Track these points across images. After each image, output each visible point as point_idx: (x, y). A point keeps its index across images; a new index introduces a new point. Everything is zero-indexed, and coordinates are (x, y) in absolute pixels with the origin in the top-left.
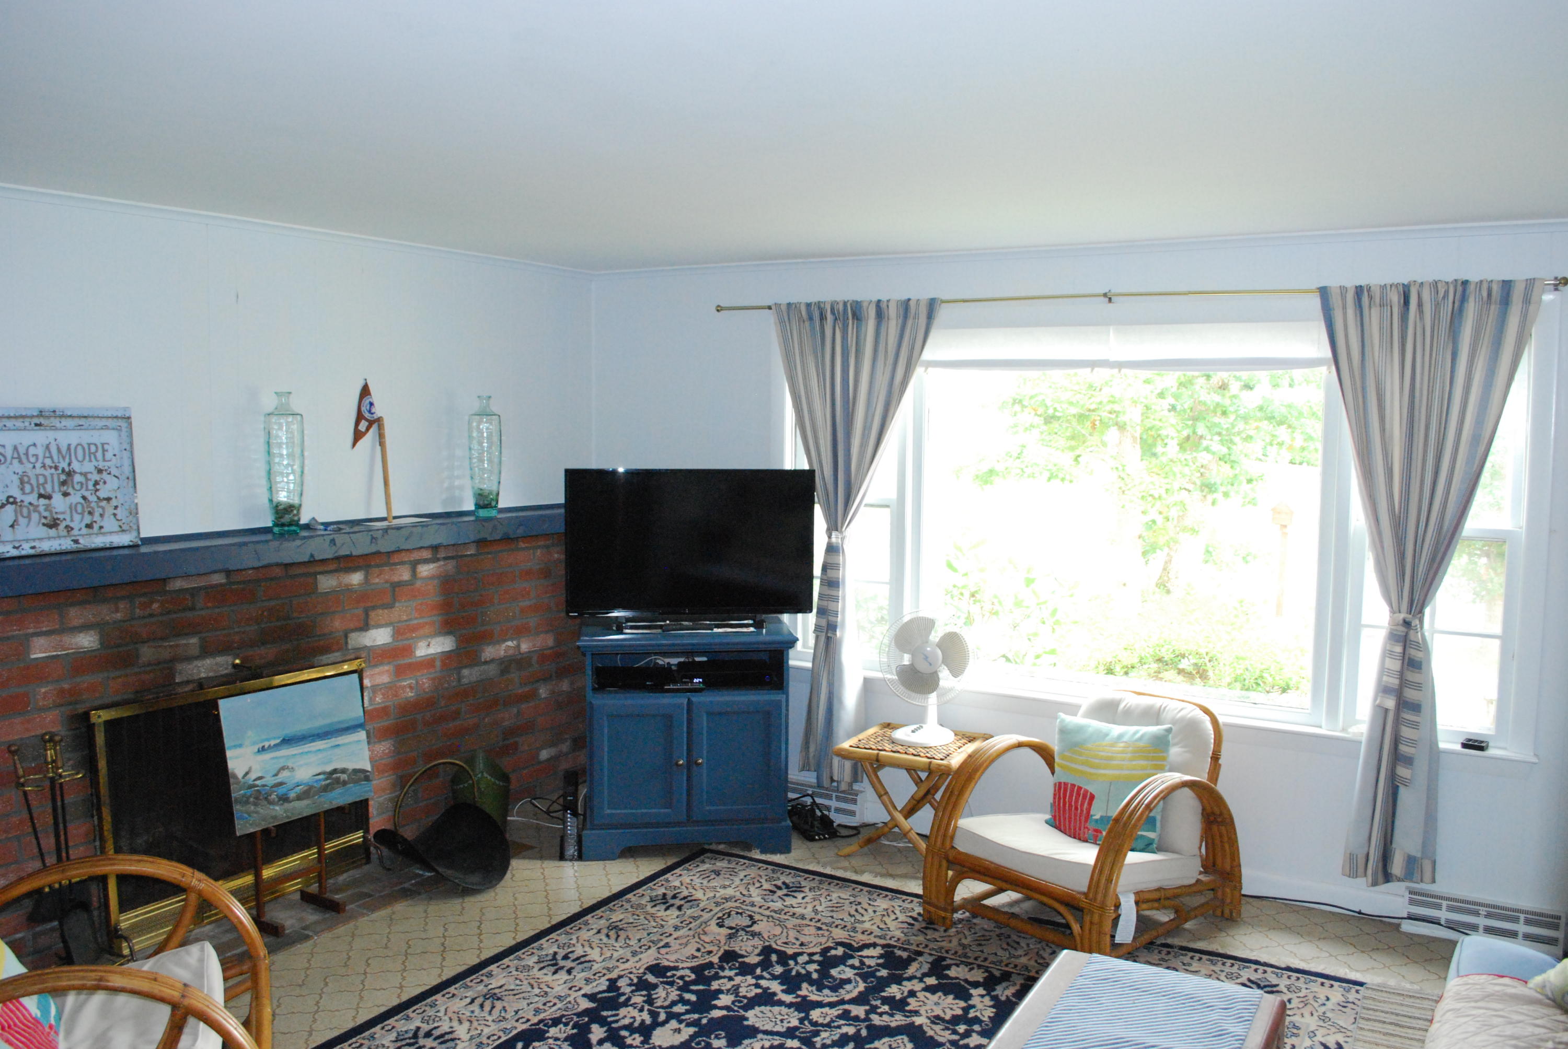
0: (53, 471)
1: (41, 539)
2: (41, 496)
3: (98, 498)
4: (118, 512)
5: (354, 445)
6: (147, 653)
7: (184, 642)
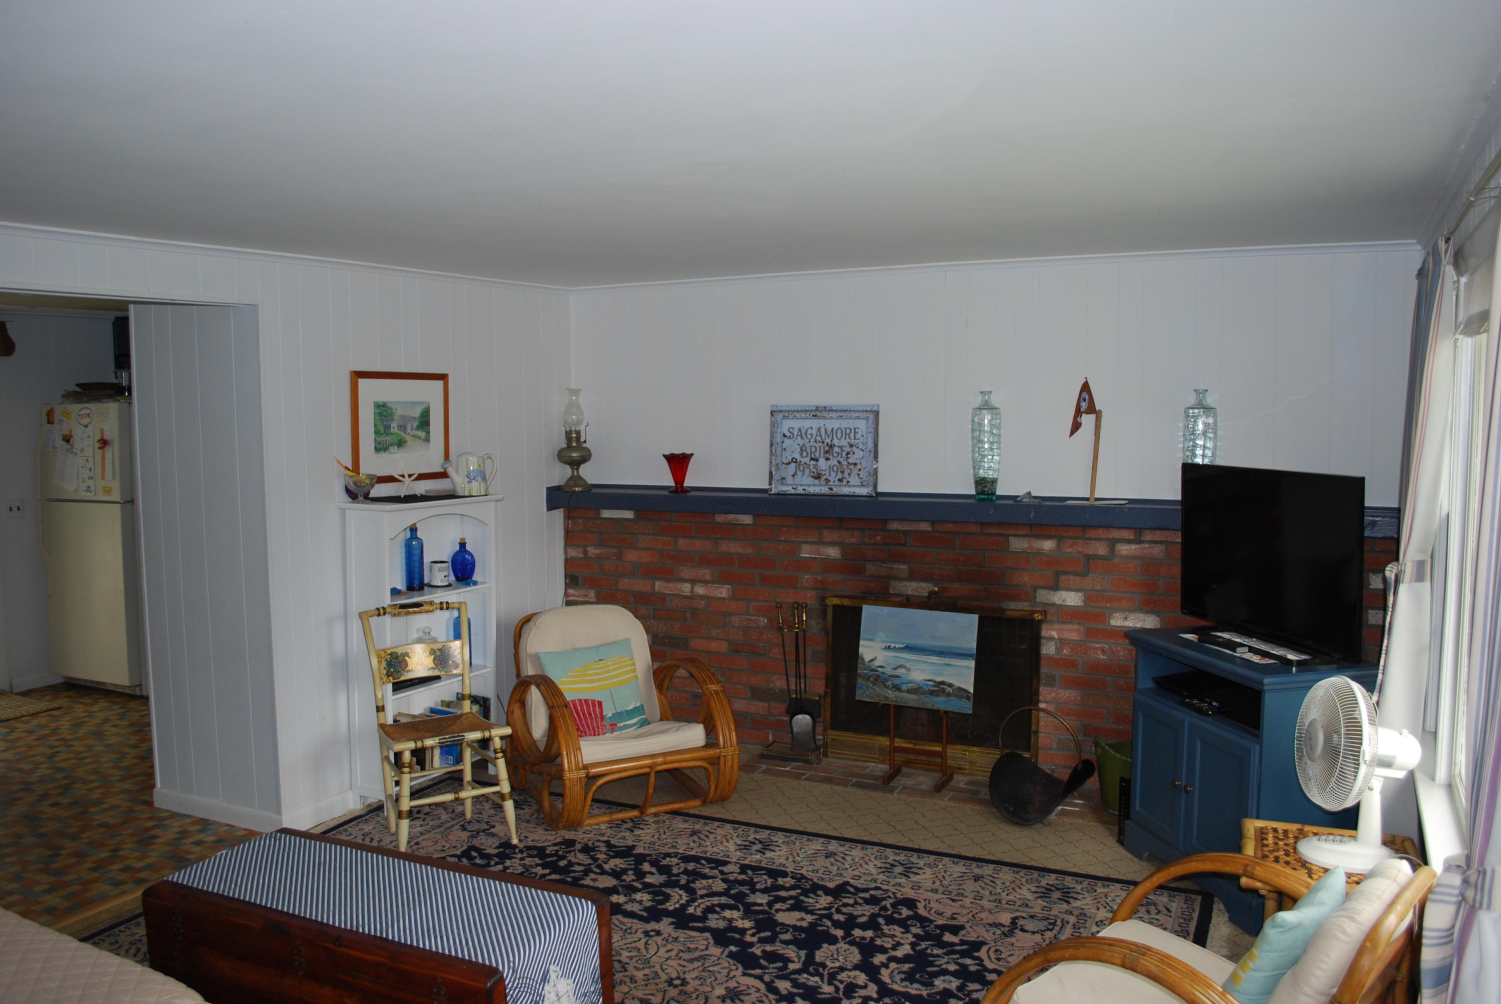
0: (821, 444)
1: (809, 485)
2: (812, 459)
3: (848, 463)
4: (861, 473)
5: (1072, 433)
6: (871, 569)
7: (896, 566)
